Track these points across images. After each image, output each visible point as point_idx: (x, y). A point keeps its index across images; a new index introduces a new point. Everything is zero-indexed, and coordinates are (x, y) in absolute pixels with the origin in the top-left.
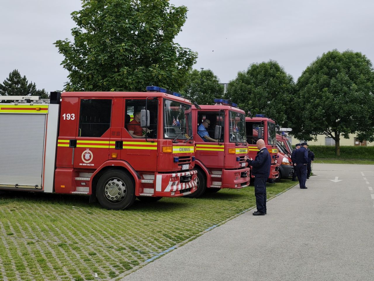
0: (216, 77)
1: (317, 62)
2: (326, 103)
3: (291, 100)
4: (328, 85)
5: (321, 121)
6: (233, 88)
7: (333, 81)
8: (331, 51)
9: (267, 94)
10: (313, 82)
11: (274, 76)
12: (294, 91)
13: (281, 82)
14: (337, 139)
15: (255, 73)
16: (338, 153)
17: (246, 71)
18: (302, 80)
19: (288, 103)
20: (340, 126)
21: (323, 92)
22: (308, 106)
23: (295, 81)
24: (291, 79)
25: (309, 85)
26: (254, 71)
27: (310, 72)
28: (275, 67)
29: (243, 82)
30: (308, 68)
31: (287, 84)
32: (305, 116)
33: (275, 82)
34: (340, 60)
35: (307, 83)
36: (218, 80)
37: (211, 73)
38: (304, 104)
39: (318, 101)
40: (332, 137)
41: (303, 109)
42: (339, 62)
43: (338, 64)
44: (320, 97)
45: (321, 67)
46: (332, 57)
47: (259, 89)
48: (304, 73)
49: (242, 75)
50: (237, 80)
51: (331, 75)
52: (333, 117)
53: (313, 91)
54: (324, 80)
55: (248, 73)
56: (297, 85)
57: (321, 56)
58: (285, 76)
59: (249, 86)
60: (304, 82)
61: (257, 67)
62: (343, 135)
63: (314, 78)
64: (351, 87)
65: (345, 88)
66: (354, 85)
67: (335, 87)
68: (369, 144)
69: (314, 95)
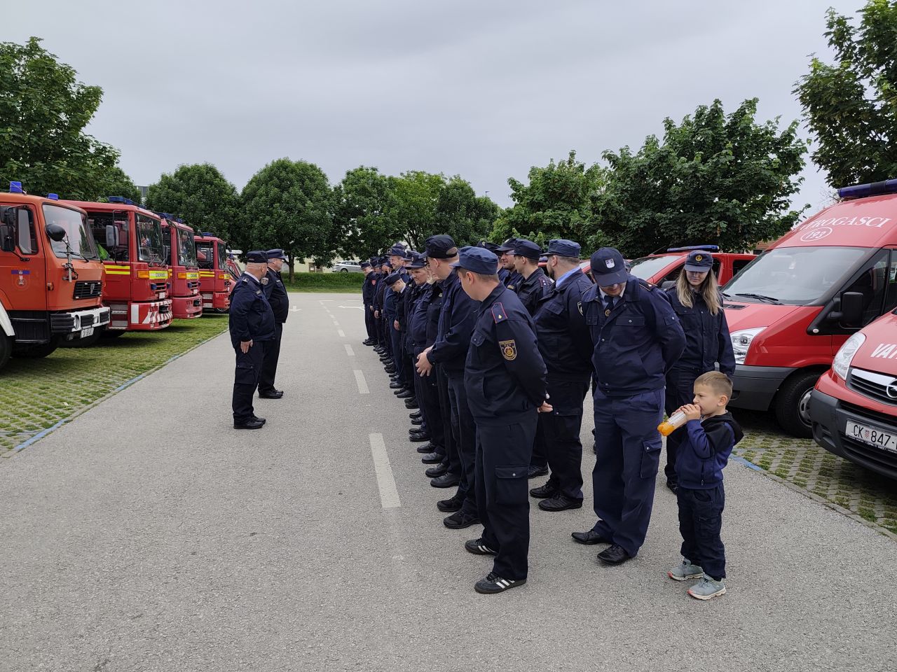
0: (128, 178)
1: (265, 170)
2: (278, 221)
3: (236, 215)
4: (279, 200)
5: (272, 243)
6: (156, 194)
7: (285, 195)
8: (282, 159)
9: (203, 206)
10: (261, 196)
11: (211, 184)
12: (238, 204)
13: (221, 193)
14: (291, 265)
15: (185, 177)
16: (293, 281)
17: (173, 174)
18: (248, 191)
19: (231, 218)
20: (294, 250)
21: (274, 208)
22: (257, 224)
23: (239, 191)
24: (234, 189)
25: (258, 198)
26: (184, 174)
27: (257, 182)
28: (212, 171)
29: (169, 188)
30: (255, 177)
31: (229, 195)
32: (254, 235)
33: (214, 191)
34: (293, 171)
35: (254, 196)
36: (131, 181)
37: (120, 172)
38: (252, 221)
39: (268, 218)
40: (285, 261)
41: (250, 227)
42: (292, 173)
43: (291, 175)
44: (271, 214)
45: (271, 178)
46: (283, 166)
47: (191, 199)
48: (251, 183)
49: (167, 178)
50: (161, 183)
51: (283, 189)
52: (286, 239)
53: (262, 205)
54: (275, 194)
55: (176, 176)
56: (242, 197)
57: (270, 164)
58: (227, 185)
59: (179, 194)
60: (250, 194)
61: (189, 170)
62: (298, 259)
63: (262, 190)
64: (306, 205)
65: (300, 205)
66: (309, 202)
67: (288, 203)
68: (326, 270)
69: (263, 211)
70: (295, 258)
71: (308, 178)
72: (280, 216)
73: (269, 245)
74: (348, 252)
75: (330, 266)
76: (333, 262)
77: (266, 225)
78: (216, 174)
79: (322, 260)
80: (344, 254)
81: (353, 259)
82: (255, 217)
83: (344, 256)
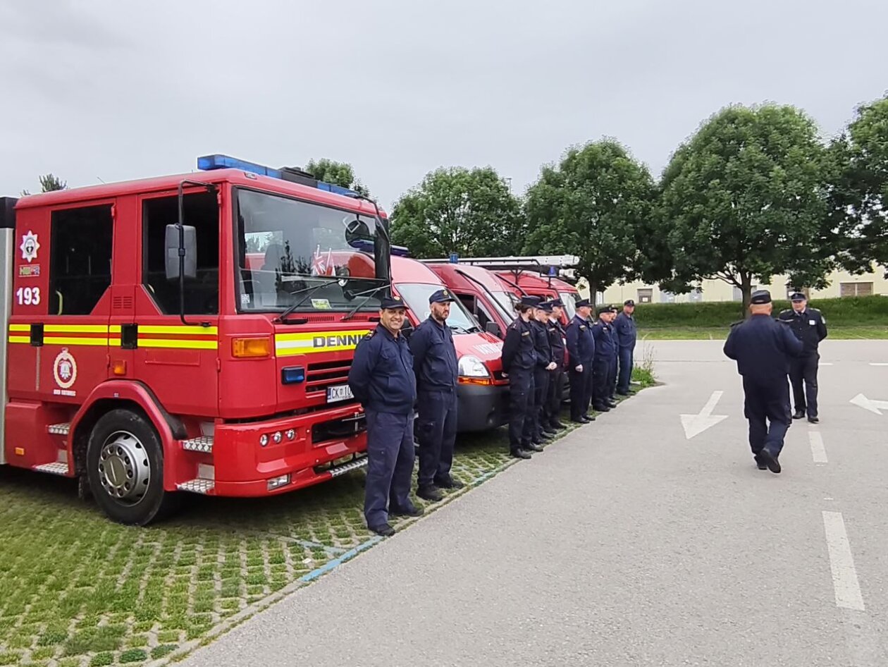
2: (717, 210)
3: (645, 212)
4: (720, 173)
5: (707, 250)
7: (731, 164)
10: (689, 172)
11: (607, 167)
12: (652, 193)
13: (622, 180)
14: (746, 288)
15: (573, 165)
19: (638, 218)
20: (748, 260)
21: (709, 189)
22: (679, 220)
24: (645, 172)
25: (681, 177)
26: (572, 161)
27: (685, 153)
28: (612, 149)
29: (548, 184)
30: (682, 147)
31: (636, 181)
33: (612, 178)
34: (747, 121)
35: (678, 176)
38: (671, 217)
39: (698, 207)
40: (735, 283)
42: (745, 124)
43: (743, 129)
44: (705, 201)
45: (707, 141)
46: (729, 117)
48: (674, 157)
49: (548, 171)
51: (725, 154)
53: (688, 188)
54: (712, 165)
55: (562, 166)
62: (756, 277)
63: (690, 163)
64: (772, 174)
65: (758, 176)
66: (777, 168)
67: (736, 176)
68: (815, 294)
69: (690, 197)
70: (753, 275)
71: (776, 129)
72: (721, 201)
73: (701, 255)
74: (859, 258)
75: (822, 285)
76: (828, 277)
77: (695, 221)
78: (617, 152)
79: (806, 276)
80: (853, 263)
81: (871, 271)
82: (676, 210)
83: (851, 267)
